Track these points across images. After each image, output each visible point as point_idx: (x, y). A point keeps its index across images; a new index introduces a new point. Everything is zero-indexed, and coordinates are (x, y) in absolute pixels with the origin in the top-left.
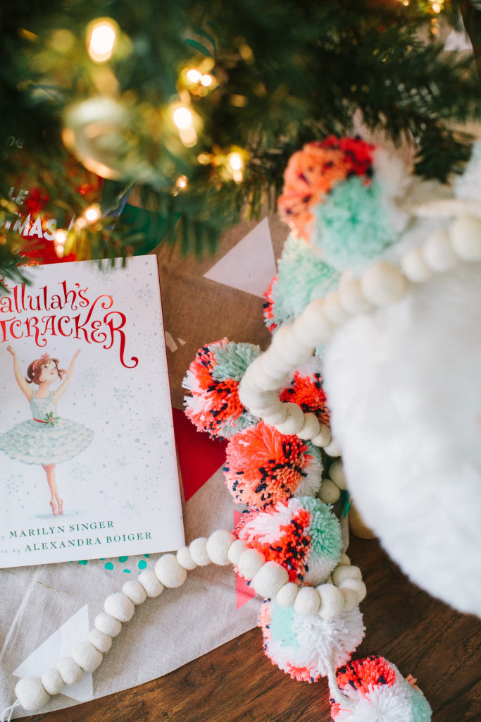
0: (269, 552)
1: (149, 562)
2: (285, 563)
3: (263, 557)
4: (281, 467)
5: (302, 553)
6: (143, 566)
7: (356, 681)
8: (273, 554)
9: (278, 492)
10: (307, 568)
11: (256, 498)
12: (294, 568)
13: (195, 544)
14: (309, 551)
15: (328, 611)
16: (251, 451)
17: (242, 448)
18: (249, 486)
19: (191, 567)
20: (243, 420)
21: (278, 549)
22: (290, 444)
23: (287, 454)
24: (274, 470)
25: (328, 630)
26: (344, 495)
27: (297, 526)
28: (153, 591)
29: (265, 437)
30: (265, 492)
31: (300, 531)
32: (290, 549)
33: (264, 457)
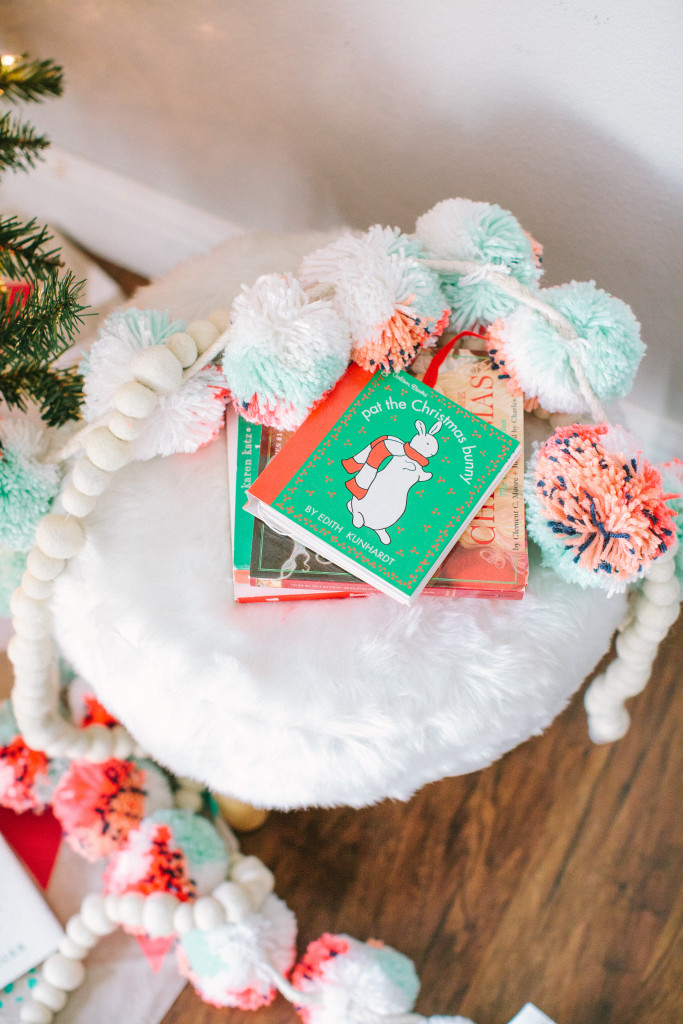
0: (145, 887)
1: (36, 976)
2: (168, 887)
3: (140, 895)
4: (114, 796)
5: (180, 870)
6: (32, 983)
7: (309, 971)
8: (149, 886)
9: (125, 823)
10: (193, 882)
11: (107, 841)
12: (179, 888)
13: (72, 926)
14: (185, 863)
15: (234, 912)
16: (79, 798)
17: (68, 802)
18: (93, 833)
19: (81, 954)
20: (53, 772)
21: (151, 879)
22: (112, 769)
23: (114, 780)
24: (108, 803)
25: (248, 932)
26: (206, 796)
27: (160, 845)
28: (55, 1002)
29: (85, 777)
30: (113, 831)
31: (164, 848)
32: (164, 871)
33: (92, 798)
